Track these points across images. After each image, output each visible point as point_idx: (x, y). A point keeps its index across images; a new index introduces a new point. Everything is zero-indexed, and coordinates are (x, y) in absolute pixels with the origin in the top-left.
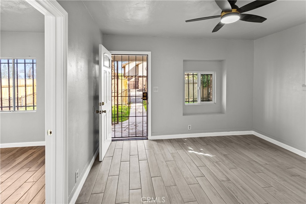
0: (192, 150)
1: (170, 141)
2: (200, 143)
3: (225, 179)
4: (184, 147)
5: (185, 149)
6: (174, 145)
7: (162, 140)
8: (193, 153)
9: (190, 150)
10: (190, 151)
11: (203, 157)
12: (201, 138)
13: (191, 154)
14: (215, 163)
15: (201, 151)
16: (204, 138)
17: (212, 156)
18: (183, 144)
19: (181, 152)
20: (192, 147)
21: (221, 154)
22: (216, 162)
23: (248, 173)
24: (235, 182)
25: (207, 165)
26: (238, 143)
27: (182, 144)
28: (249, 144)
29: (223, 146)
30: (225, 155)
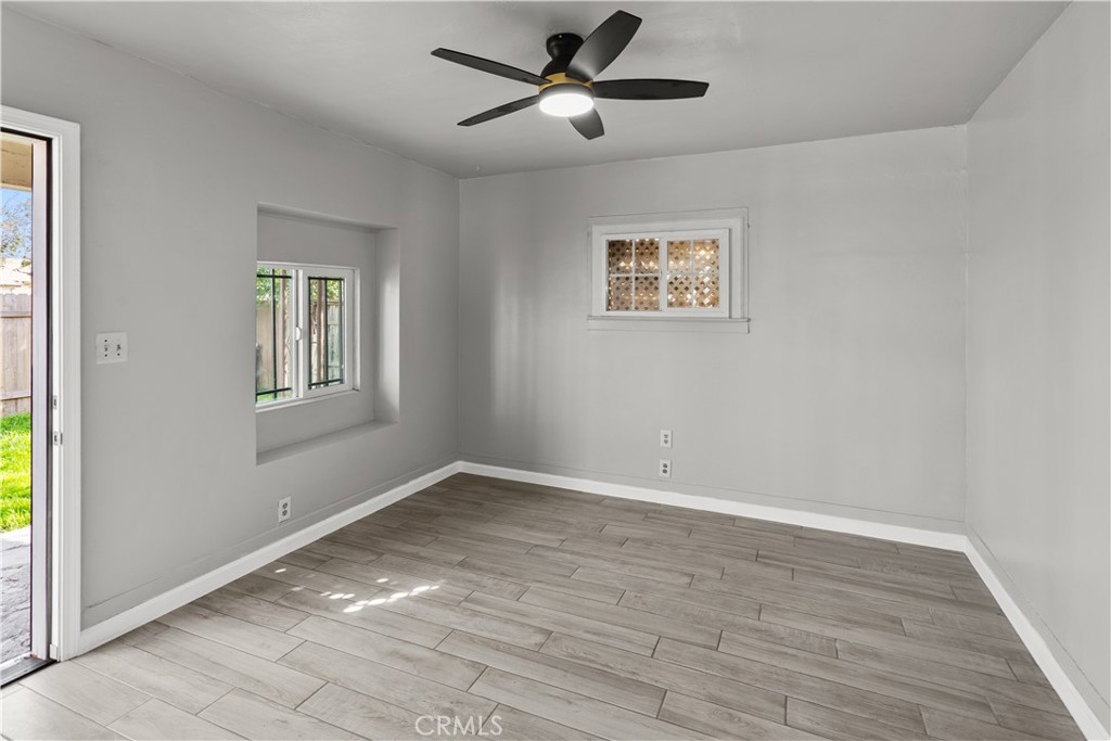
0: (351, 601)
1: (203, 607)
2: (348, 558)
3: (539, 638)
4: (302, 603)
5: (317, 607)
6: (254, 618)
7: (155, 622)
8: (366, 609)
9: (346, 607)
10: (351, 609)
11: (411, 603)
12: (331, 539)
13: (367, 617)
14: (464, 604)
15: (385, 590)
16: (342, 531)
17: (437, 587)
18: (288, 596)
19: (311, 629)
20: (338, 586)
21: (449, 564)
22: (467, 599)
23: (560, 586)
24: (565, 631)
25: (455, 626)
26: (453, 510)
27: (286, 599)
28: (481, 504)
29: (428, 538)
30: (462, 565)
